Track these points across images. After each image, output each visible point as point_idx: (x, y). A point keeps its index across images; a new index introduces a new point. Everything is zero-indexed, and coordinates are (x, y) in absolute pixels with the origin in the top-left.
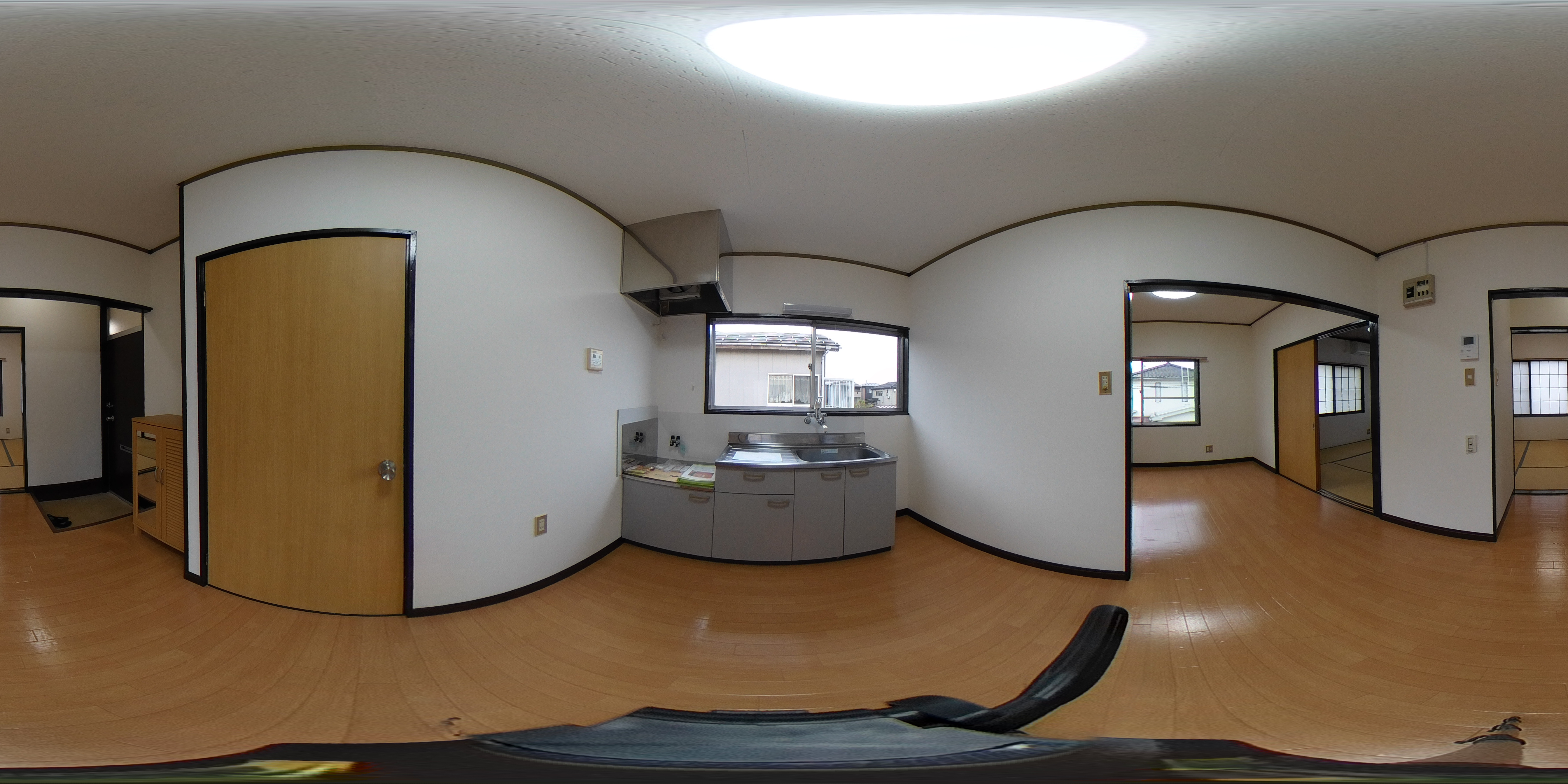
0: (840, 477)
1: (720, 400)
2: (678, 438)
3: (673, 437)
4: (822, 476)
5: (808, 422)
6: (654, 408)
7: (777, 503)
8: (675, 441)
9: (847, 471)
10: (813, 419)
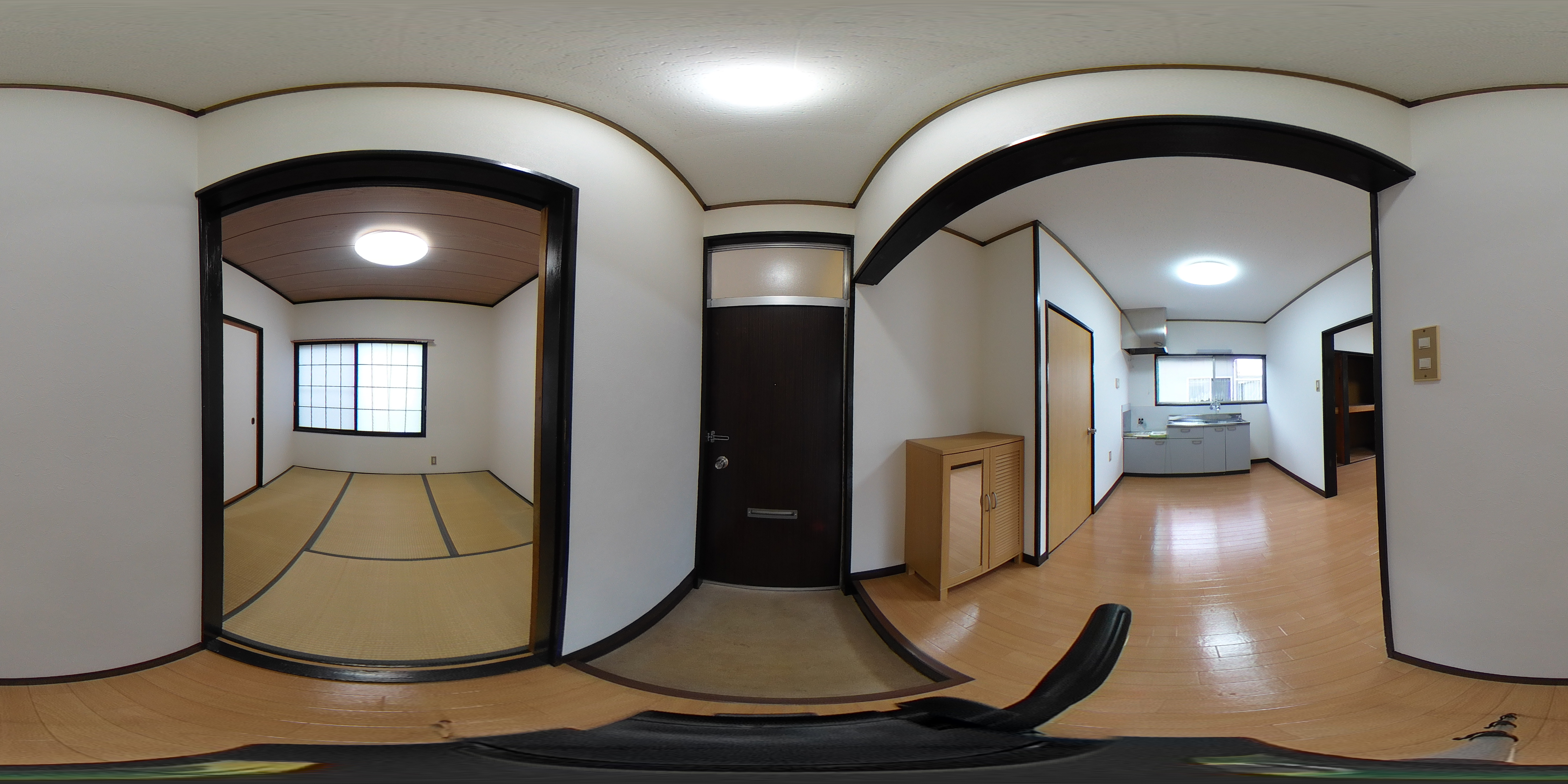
0: (1223, 430)
1: (1161, 400)
2: (1142, 419)
3: (1139, 419)
4: (1215, 429)
5: (1212, 408)
6: (1129, 404)
7: (1197, 442)
8: (1141, 421)
9: (1226, 428)
10: (1214, 407)
